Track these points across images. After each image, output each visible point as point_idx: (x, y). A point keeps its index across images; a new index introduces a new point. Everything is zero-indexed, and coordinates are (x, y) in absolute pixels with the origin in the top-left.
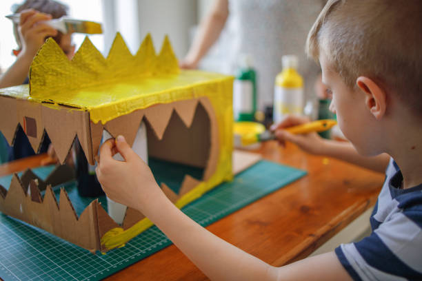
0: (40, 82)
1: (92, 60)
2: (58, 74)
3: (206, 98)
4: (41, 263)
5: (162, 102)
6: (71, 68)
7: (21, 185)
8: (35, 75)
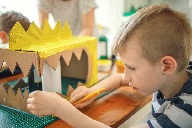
0: (14, 41)
1: (35, 32)
2: (21, 38)
3: (86, 48)
4: (14, 122)
5: (68, 49)
6: (27, 35)
7: (5, 89)
8: (11, 38)
